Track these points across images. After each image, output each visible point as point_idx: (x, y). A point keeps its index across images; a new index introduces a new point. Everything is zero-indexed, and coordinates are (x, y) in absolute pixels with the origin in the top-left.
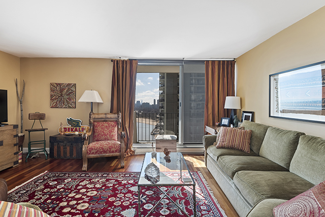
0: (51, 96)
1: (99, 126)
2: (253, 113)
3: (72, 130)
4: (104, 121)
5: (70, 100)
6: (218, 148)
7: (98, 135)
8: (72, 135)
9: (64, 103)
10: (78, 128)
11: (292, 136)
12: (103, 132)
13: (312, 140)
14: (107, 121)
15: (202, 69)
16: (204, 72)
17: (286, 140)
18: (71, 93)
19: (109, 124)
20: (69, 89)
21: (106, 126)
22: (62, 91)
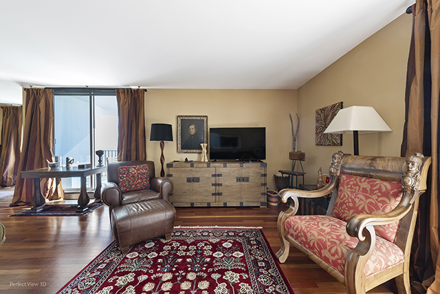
0: (316, 129)
1: (348, 184)
4: (363, 176)
7: (342, 204)
9: (327, 138)
12: (354, 202)
14: (371, 177)
19: (372, 186)
20: (333, 115)
21: (365, 190)
22: (325, 118)
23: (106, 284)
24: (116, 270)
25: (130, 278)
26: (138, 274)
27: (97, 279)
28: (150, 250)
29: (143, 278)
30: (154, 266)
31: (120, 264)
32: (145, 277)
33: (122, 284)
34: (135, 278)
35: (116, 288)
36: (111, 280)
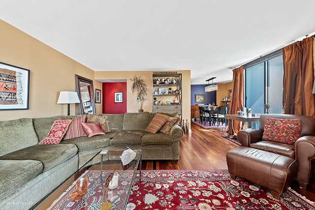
23: (206, 182)
24: (218, 181)
25: (217, 190)
26: (223, 192)
27: (207, 177)
28: (250, 191)
29: (221, 196)
30: (235, 199)
31: (222, 181)
32: (222, 197)
33: (211, 188)
34: (219, 192)
35: (207, 187)
36: (209, 183)
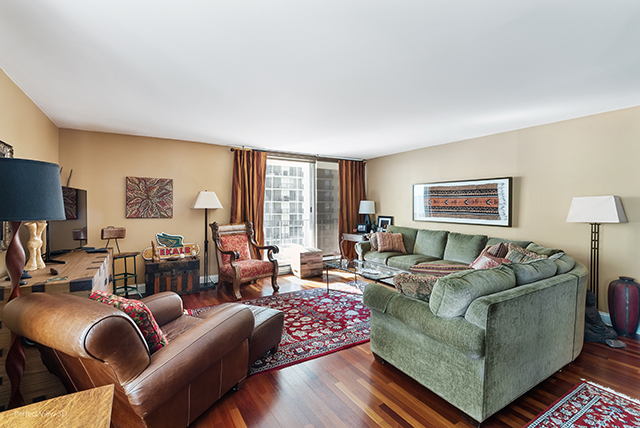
0: (128, 199)
2: (392, 218)
3: (168, 252)
4: (232, 234)
5: (164, 205)
6: (381, 252)
8: (177, 259)
9: (152, 210)
10: (178, 249)
11: (443, 235)
13: (457, 235)
15: (336, 166)
16: (338, 169)
17: (439, 237)
18: (165, 194)
20: (161, 189)
22: (148, 190)
